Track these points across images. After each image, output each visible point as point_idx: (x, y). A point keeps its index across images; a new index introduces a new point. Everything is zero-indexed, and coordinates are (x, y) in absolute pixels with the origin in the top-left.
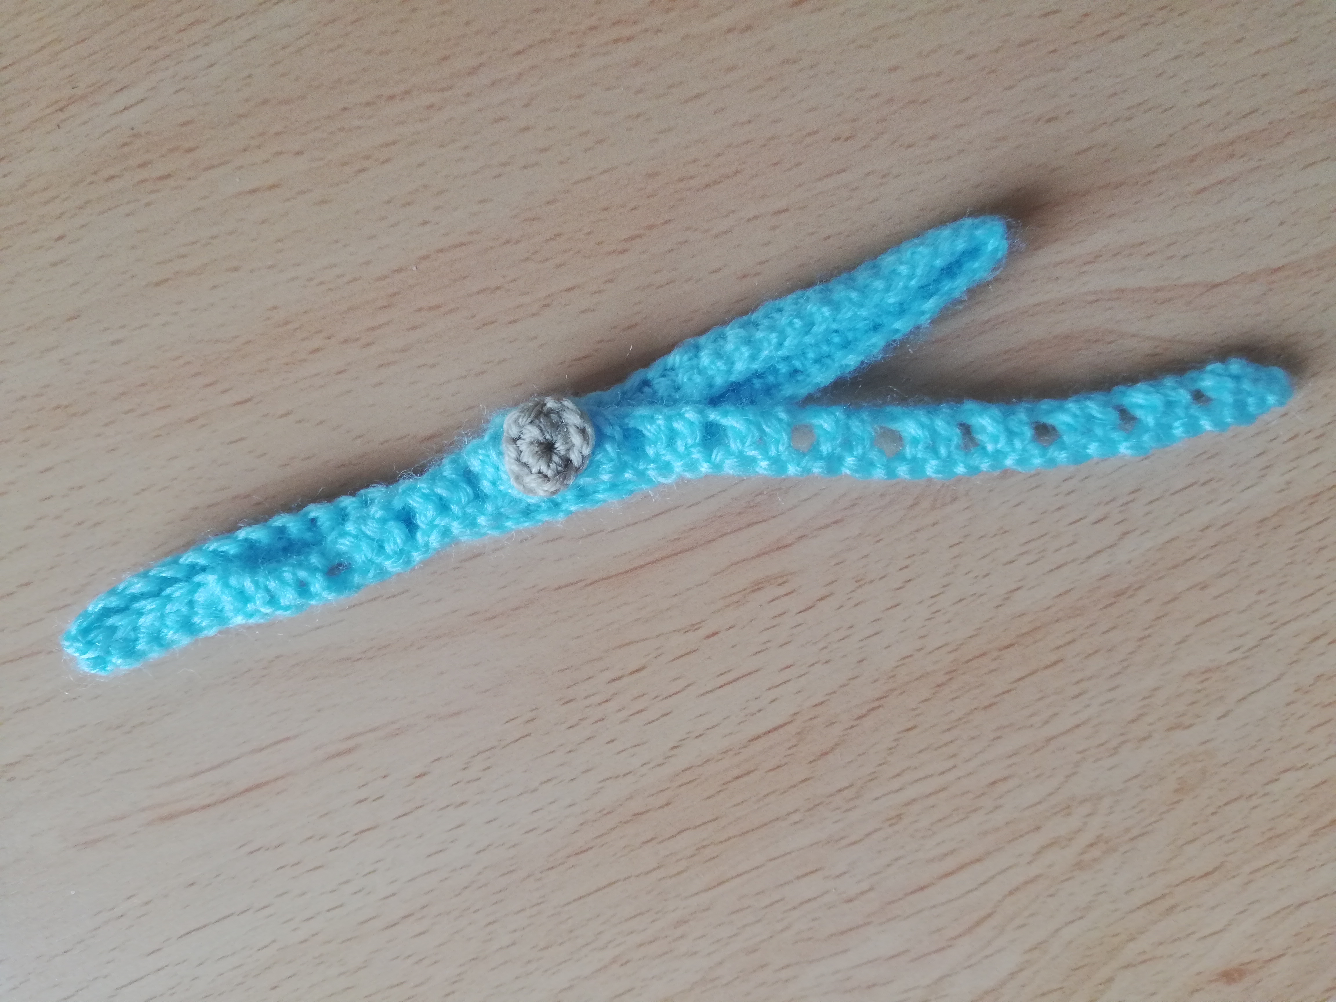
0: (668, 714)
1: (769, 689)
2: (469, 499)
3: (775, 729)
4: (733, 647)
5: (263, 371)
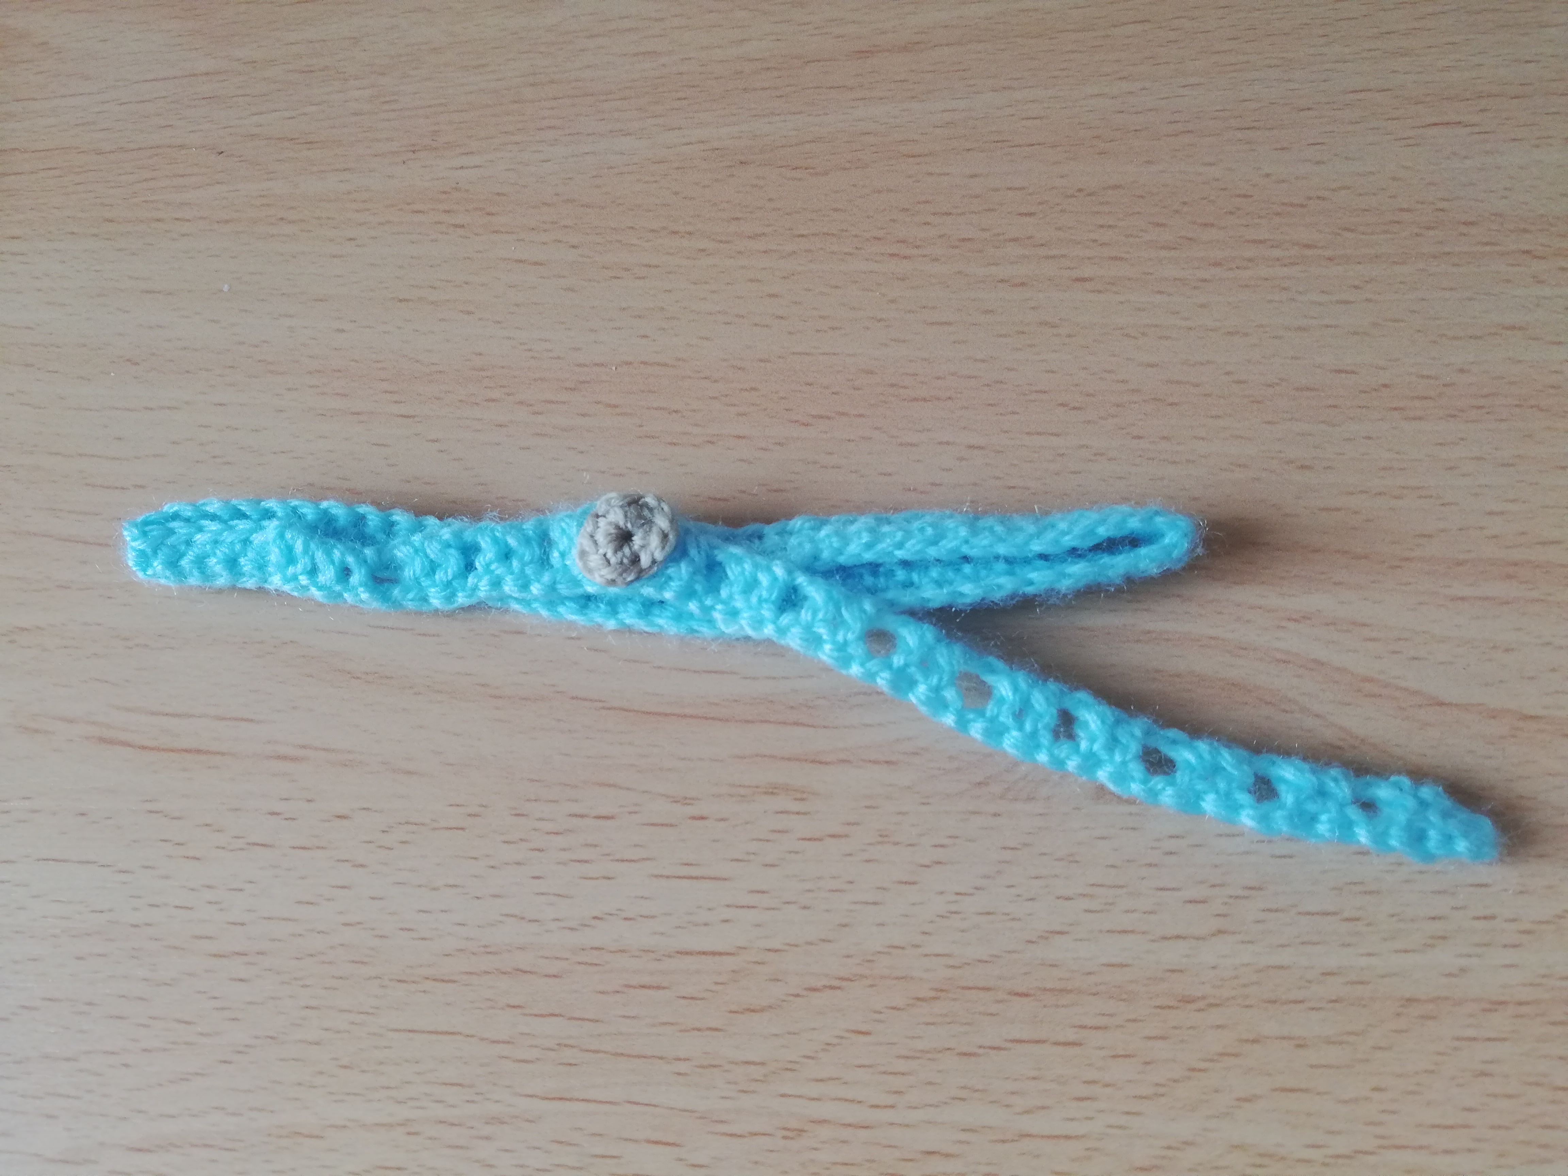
0: (609, 878)
1: (728, 906)
2: (532, 559)
3: (714, 954)
4: (714, 841)
5: (438, 399)
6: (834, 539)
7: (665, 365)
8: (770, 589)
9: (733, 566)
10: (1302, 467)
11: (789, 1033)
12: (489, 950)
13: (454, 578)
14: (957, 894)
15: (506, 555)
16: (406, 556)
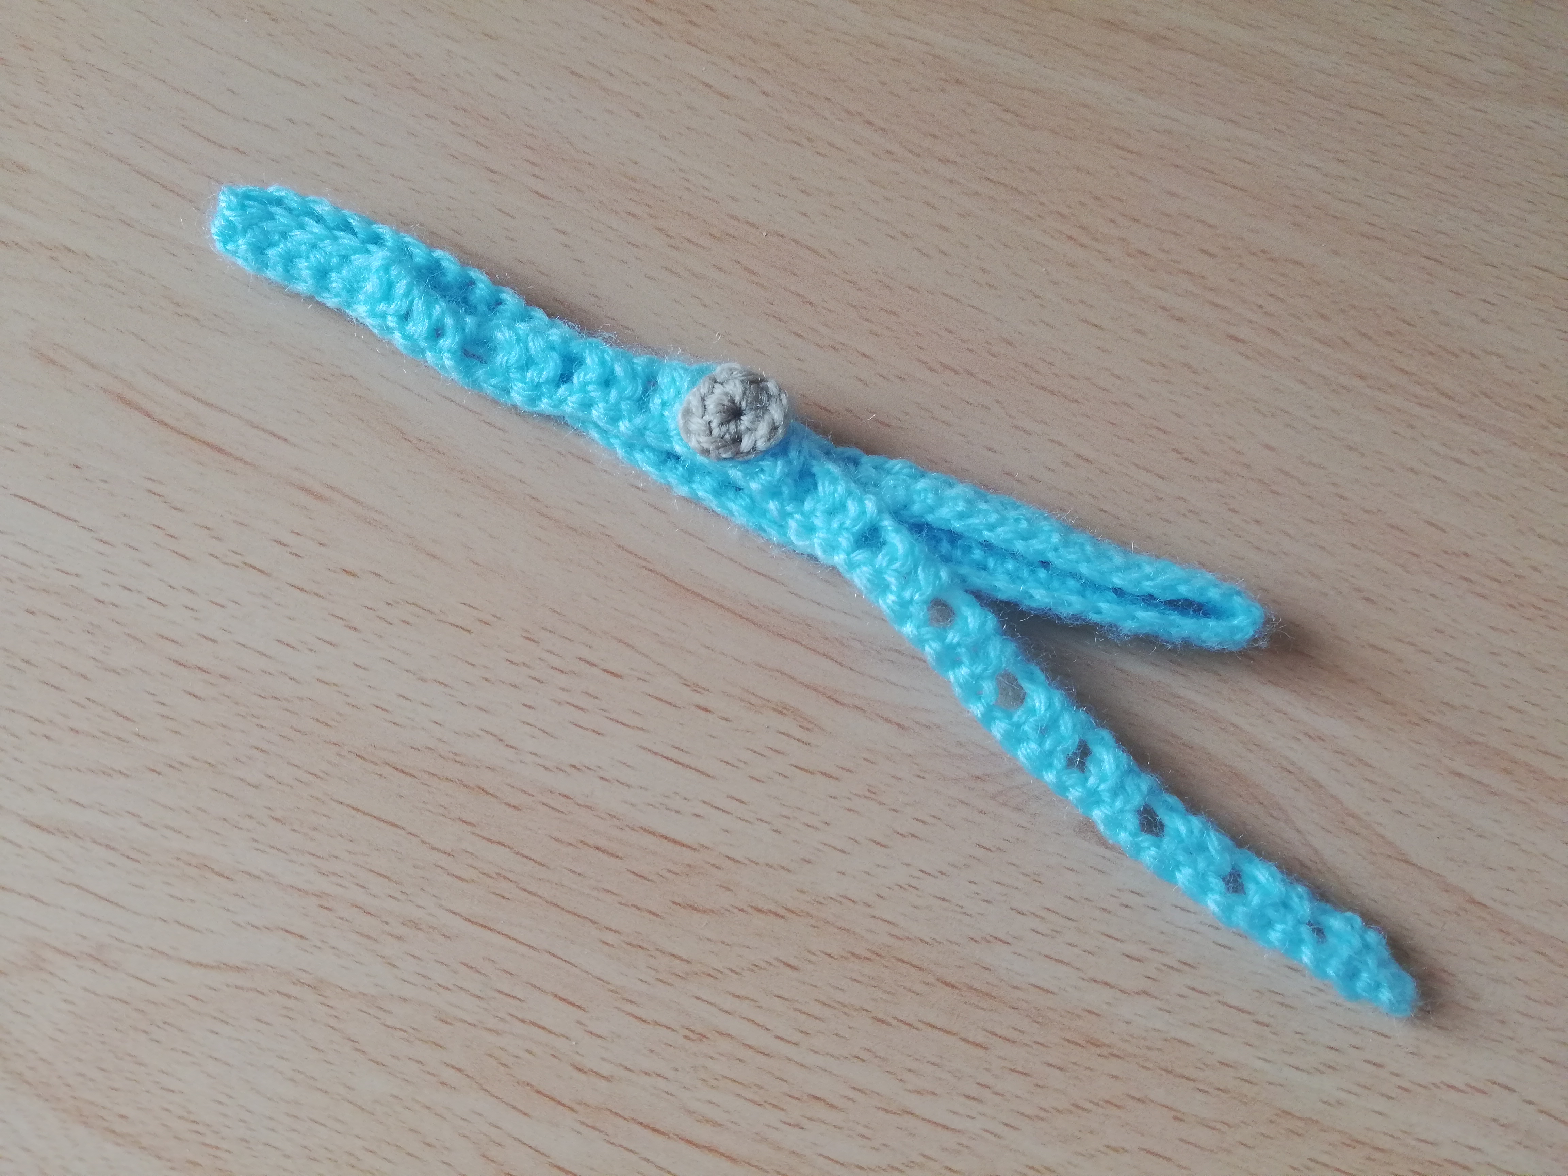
0: (599, 734)
1: (704, 802)
2: (632, 396)
3: (675, 841)
4: (711, 736)
5: (579, 190)
6: (930, 496)
7: (816, 252)
8: (856, 520)
9: (827, 483)
10: (1367, 599)
11: (723, 942)
12: (457, 758)
13: (547, 382)
14: (921, 871)
15: (607, 382)
16: (507, 341)
